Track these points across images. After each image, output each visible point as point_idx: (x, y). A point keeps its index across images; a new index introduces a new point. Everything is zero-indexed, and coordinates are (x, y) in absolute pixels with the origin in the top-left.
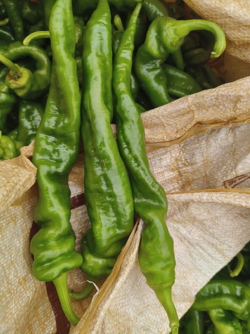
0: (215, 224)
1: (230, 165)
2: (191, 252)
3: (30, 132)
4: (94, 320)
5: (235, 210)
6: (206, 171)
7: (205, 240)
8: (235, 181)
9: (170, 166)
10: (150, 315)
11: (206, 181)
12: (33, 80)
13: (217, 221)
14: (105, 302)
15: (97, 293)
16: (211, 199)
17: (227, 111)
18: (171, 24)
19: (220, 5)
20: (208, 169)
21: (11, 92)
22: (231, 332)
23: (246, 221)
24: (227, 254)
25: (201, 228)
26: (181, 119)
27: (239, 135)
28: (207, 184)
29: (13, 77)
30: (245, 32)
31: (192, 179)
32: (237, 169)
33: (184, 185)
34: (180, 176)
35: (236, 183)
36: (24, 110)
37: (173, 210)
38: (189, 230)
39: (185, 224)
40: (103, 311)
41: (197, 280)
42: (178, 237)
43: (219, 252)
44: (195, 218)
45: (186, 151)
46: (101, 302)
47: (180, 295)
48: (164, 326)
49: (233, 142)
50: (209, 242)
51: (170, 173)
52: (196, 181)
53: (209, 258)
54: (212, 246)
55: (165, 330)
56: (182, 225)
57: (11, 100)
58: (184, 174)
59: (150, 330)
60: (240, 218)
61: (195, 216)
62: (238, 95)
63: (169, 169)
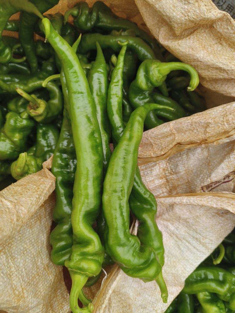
0: (197, 222)
1: (206, 173)
2: (179, 245)
3: (46, 149)
4: (104, 297)
5: (212, 210)
6: (188, 178)
7: (190, 235)
8: (211, 186)
9: (159, 175)
10: (147, 296)
11: (188, 186)
12: (48, 108)
13: (198, 219)
14: (112, 283)
15: (106, 277)
16: (190, 202)
17: (199, 134)
18: (156, 66)
19: (193, 53)
20: (190, 176)
21: (30, 118)
22: (216, 311)
23: (223, 219)
24: (210, 247)
25: (186, 225)
26: (165, 140)
27: (212, 150)
28: (189, 189)
29: (32, 107)
30: (213, 72)
31: (178, 185)
32: (211, 177)
33: (171, 190)
34: (168, 183)
35: (212, 187)
36: (41, 131)
37: (162, 211)
38: (176, 227)
39: (173, 221)
40: (111, 289)
41: (185, 269)
42: (168, 233)
43: (202, 245)
44: (180, 217)
45: (171, 163)
46: (109, 283)
47: (171, 281)
48: (159, 305)
49: (208, 156)
50: (193, 237)
51: (159, 180)
52: (181, 186)
53: (194, 250)
54: (196, 240)
55: (159, 309)
56: (170, 223)
57: (31, 124)
58: (171, 181)
59: (147, 308)
60: (217, 217)
61: (180, 215)
62: (208, 122)
63: (158, 177)
